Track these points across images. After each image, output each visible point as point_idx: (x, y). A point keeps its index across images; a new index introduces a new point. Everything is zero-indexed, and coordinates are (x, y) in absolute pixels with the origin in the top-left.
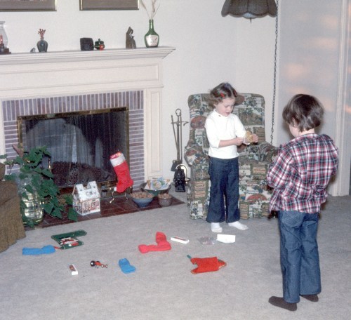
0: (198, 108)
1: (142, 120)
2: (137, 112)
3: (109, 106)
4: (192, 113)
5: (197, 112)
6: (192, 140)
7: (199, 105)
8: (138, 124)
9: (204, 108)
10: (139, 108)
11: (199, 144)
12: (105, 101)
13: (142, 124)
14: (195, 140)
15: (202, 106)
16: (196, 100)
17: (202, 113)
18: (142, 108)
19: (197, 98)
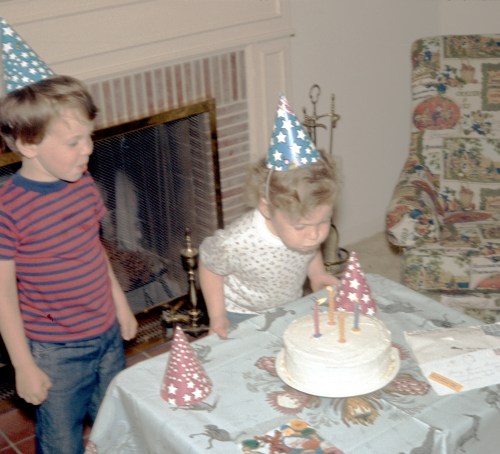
0: (434, 75)
1: (245, 127)
2: (231, 108)
3: (161, 104)
4: (416, 90)
5: (429, 86)
6: (415, 158)
7: (436, 67)
8: (235, 141)
9: (447, 76)
10: (235, 97)
11: (433, 169)
12: (150, 94)
13: (246, 138)
14: (422, 158)
15: (442, 70)
16: (429, 54)
17: (442, 88)
18: (244, 95)
19: (433, 49)
